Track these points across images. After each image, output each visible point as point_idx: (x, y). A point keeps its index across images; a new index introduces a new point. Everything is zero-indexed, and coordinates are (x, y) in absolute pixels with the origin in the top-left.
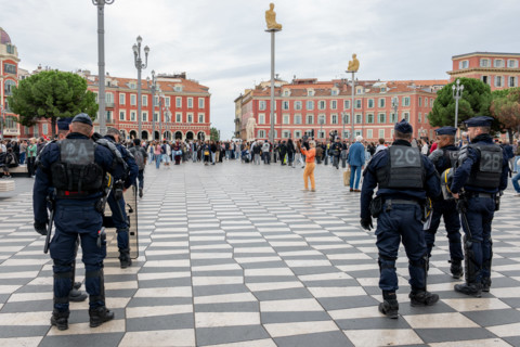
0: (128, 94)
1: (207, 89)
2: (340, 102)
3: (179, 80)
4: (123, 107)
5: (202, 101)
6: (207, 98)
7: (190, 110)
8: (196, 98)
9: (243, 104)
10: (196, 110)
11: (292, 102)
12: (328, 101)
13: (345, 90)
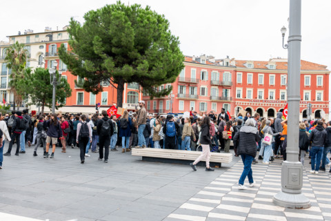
0: (245, 73)
4: (239, 85)
5: (320, 78)
6: (326, 76)
7: (307, 88)
8: (314, 76)
10: (314, 88)
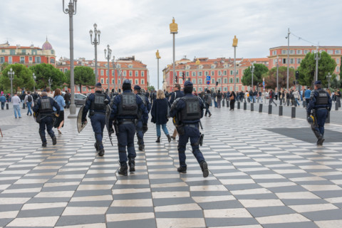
0: (105, 70)
1: (145, 66)
2: (216, 71)
3: (131, 61)
4: (102, 77)
5: (143, 72)
6: (146, 71)
7: (137, 77)
8: (140, 71)
9: (166, 73)
10: (140, 78)
11: (191, 72)
12: (210, 72)
13: (219, 65)
